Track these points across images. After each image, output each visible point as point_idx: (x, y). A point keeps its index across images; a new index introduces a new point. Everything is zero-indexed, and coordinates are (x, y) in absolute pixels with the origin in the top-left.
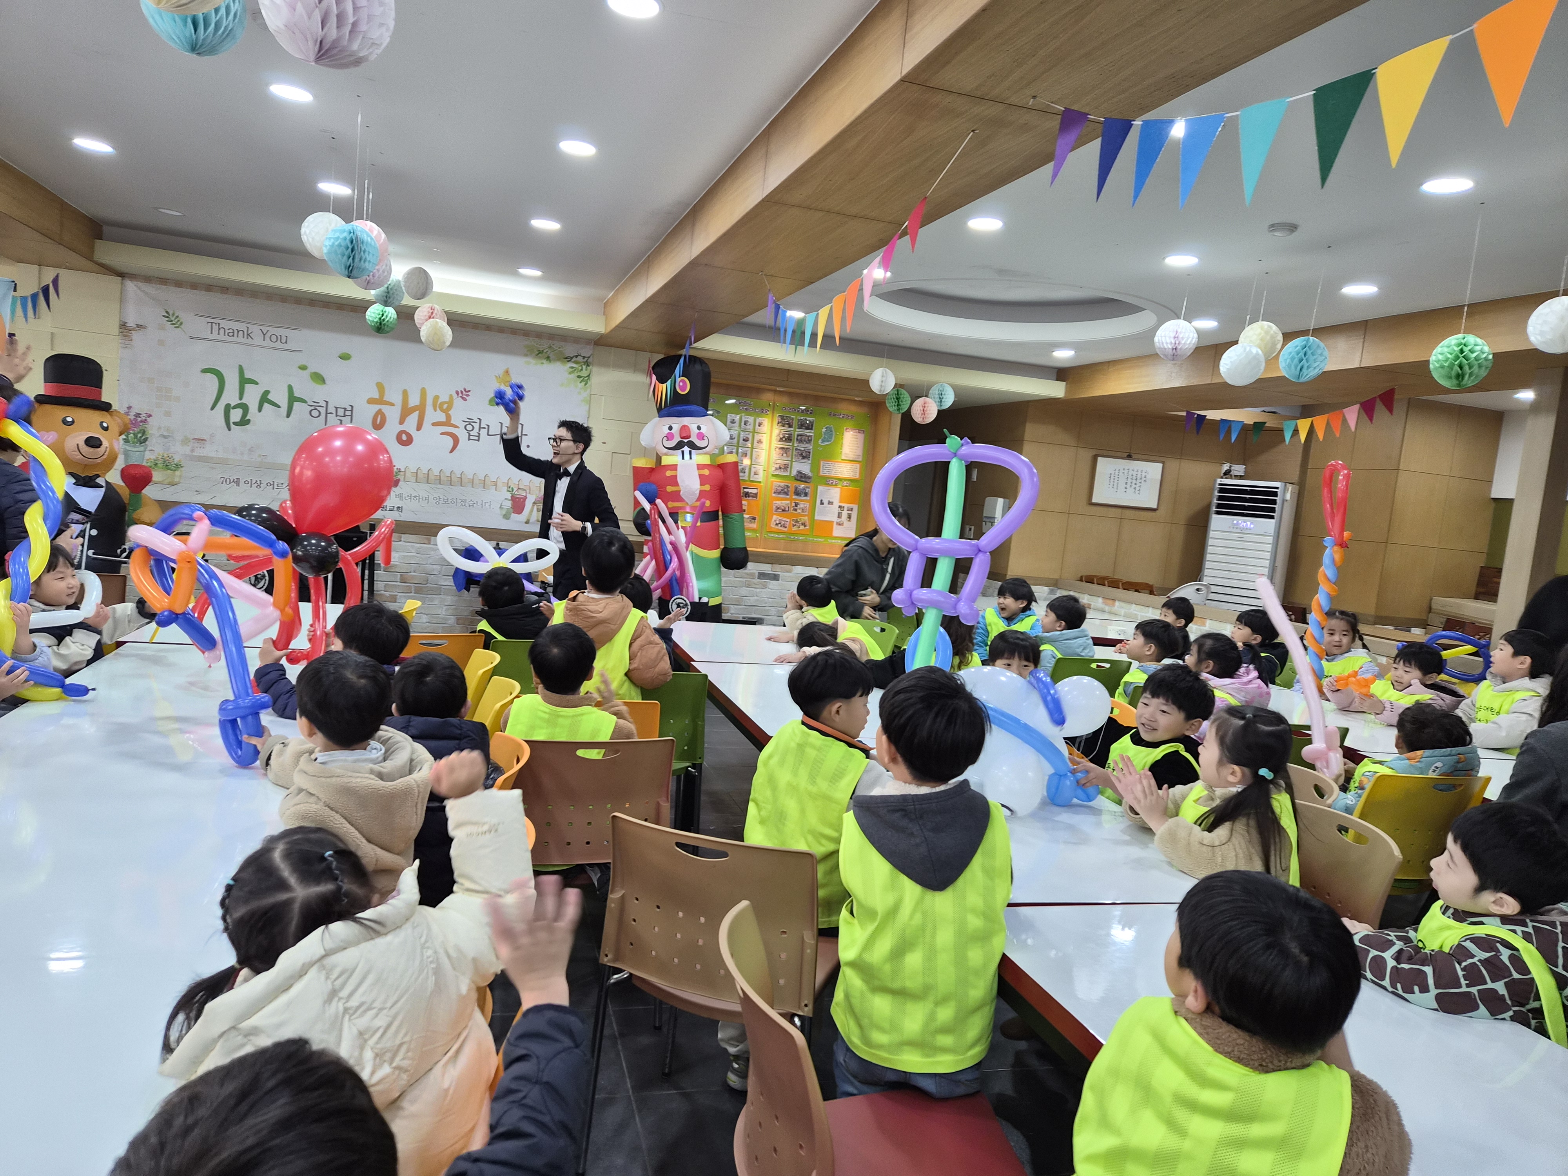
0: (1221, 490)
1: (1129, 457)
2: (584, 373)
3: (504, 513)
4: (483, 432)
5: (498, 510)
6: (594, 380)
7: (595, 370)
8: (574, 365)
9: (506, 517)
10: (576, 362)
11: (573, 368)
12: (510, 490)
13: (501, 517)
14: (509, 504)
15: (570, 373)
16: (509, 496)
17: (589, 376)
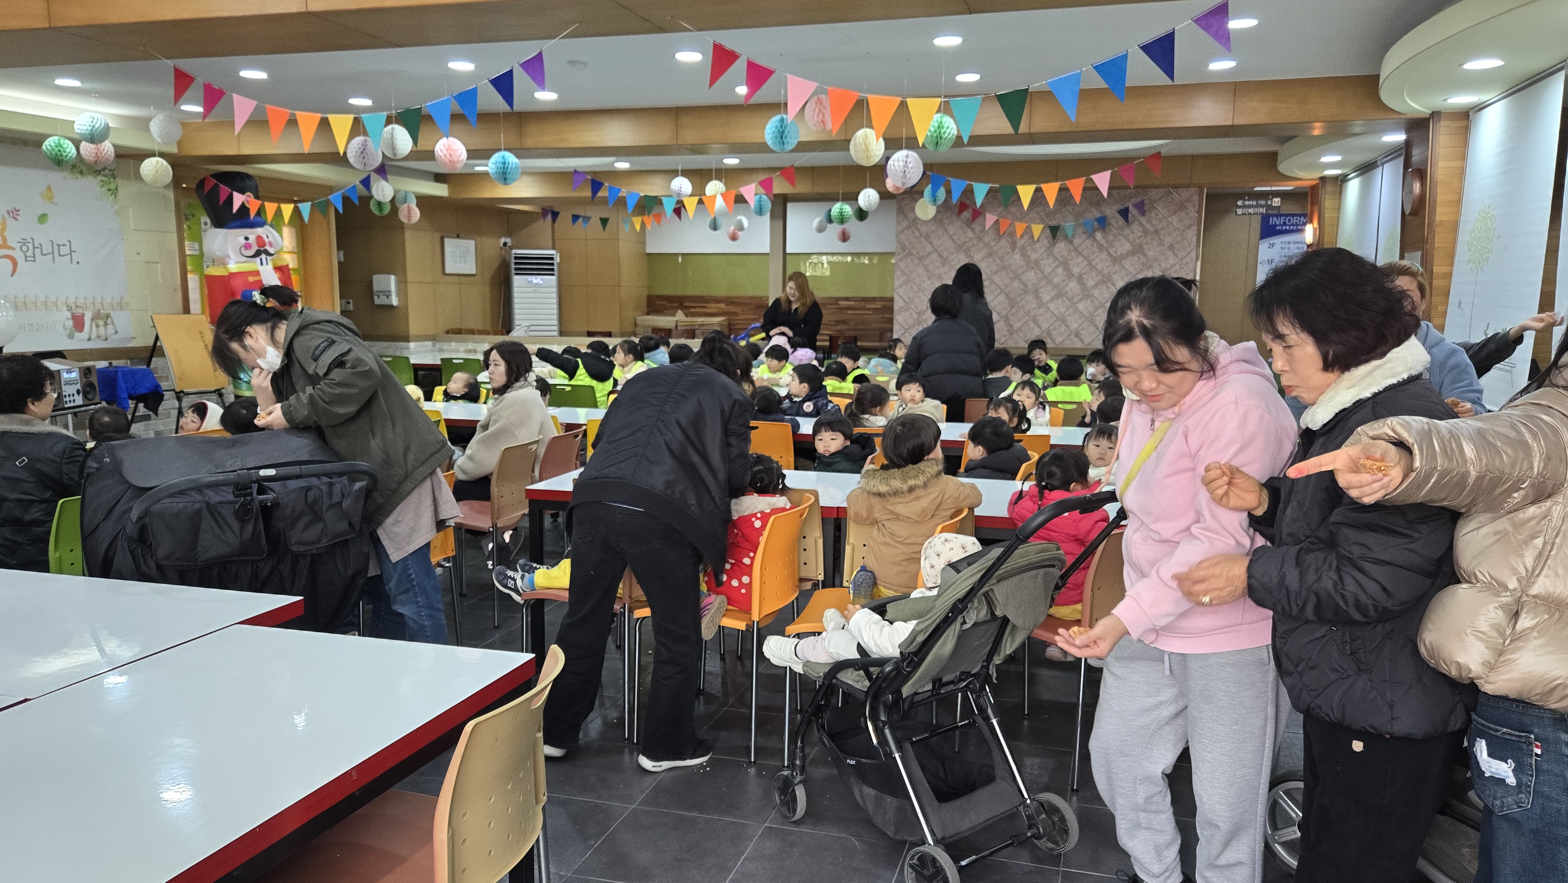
0: (516, 258)
1: (458, 236)
2: (112, 186)
3: (68, 332)
4: (37, 251)
5: (62, 331)
6: (121, 192)
7: (120, 182)
8: (105, 179)
9: (71, 336)
10: (105, 176)
11: (102, 181)
12: (69, 309)
13: (66, 338)
14: (70, 323)
15: (102, 186)
16: (69, 315)
17: (116, 189)
